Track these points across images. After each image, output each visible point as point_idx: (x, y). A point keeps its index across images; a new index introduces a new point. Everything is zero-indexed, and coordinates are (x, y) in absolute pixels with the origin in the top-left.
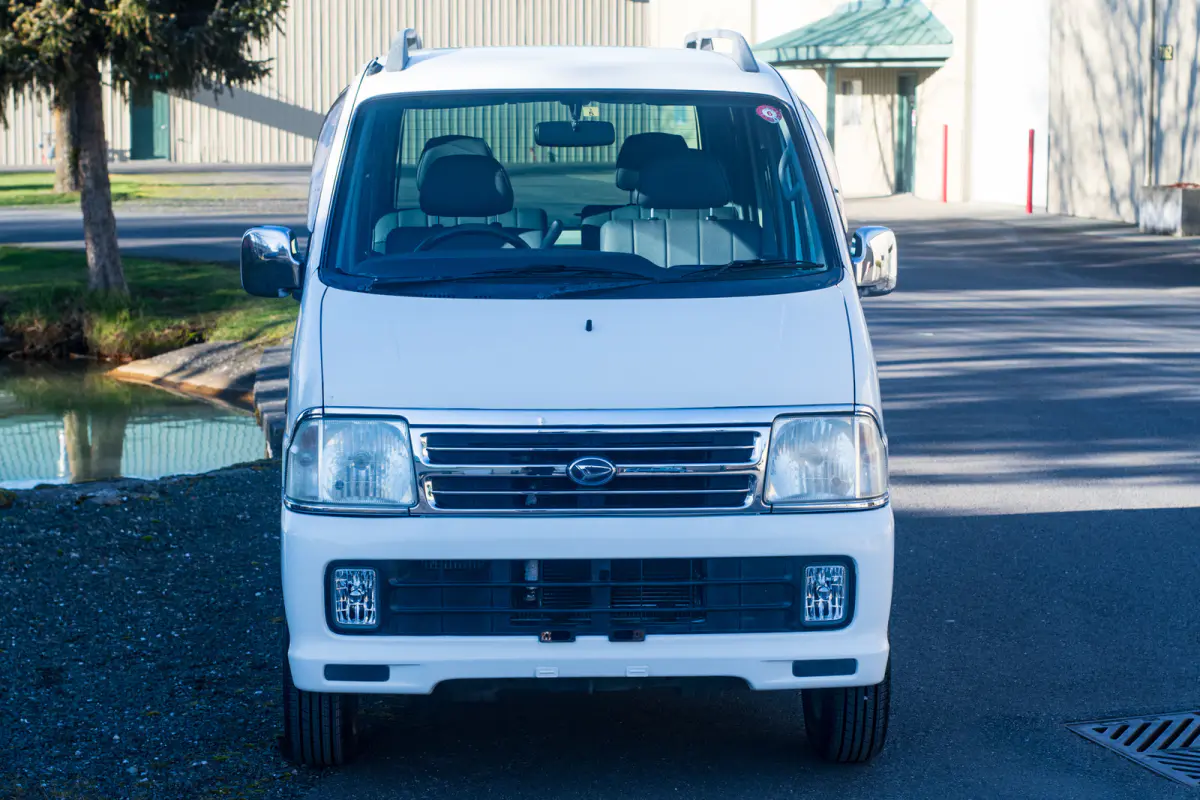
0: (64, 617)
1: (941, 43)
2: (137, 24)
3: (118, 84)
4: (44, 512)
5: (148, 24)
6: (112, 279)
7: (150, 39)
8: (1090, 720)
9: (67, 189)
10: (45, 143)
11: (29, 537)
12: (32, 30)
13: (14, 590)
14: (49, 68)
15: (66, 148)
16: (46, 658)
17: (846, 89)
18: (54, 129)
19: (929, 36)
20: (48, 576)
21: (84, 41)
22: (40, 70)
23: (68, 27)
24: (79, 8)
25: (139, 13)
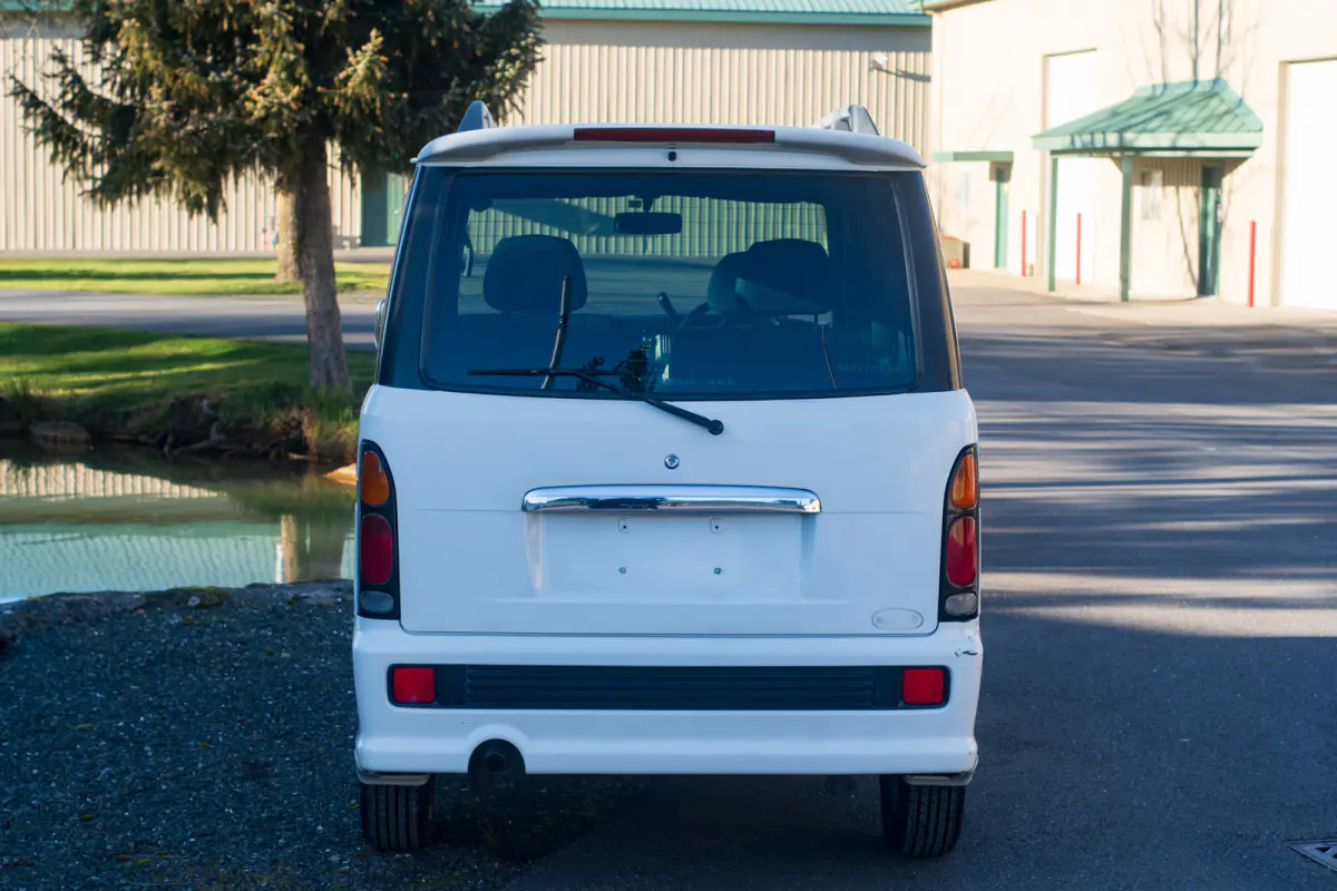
0: (272, 715)
1: (1249, 131)
2: (367, 104)
3: (345, 167)
4: (255, 612)
5: (378, 104)
6: (334, 374)
7: (381, 119)
8: (1313, 839)
9: (290, 278)
10: (269, 228)
11: (240, 635)
12: (255, 109)
13: (223, 688)
14: (273, 149)
15: (290, 233)
16: (253, 753)
17: (1145, 180)
18: (279, 213)
19: (1237, 123)
20: (258, 675)
21: (310, 121)
22: (263, 150)
23: (293, 105)
24: (306, 85)
25: (370, 92)
